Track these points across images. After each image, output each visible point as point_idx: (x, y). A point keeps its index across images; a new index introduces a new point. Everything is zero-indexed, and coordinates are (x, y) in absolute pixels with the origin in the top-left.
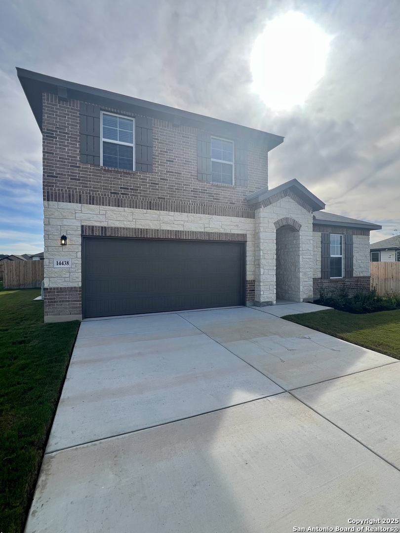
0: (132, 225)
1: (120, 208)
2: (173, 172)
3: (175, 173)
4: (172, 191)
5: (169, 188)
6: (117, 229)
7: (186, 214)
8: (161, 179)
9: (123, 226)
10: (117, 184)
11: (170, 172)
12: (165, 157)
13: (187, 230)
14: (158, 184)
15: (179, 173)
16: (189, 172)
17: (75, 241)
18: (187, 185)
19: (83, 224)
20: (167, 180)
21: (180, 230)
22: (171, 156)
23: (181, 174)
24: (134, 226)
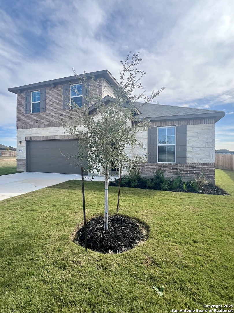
0: (39, 135)
1: (35, 128)
2: (53, 109)
3: (54, 109)
4: (53, 118)
5: (52, 117)
6: (34, 137)
7: (58, 127)
8: (49, 113)
9: (36, 136)
10: (35, 119)
11: (52, 109)
12: (50, 103)
13: (58, 135)
14: (47, 116)
15: (55, 109)
16: (60, 107)
17: (24, 142)
18: (59, 113)
19: (26, 136)
20: (51, 113)
21: (55, 135)
22: (52, 102)
23: (56, 109)
24: (39, 136)
